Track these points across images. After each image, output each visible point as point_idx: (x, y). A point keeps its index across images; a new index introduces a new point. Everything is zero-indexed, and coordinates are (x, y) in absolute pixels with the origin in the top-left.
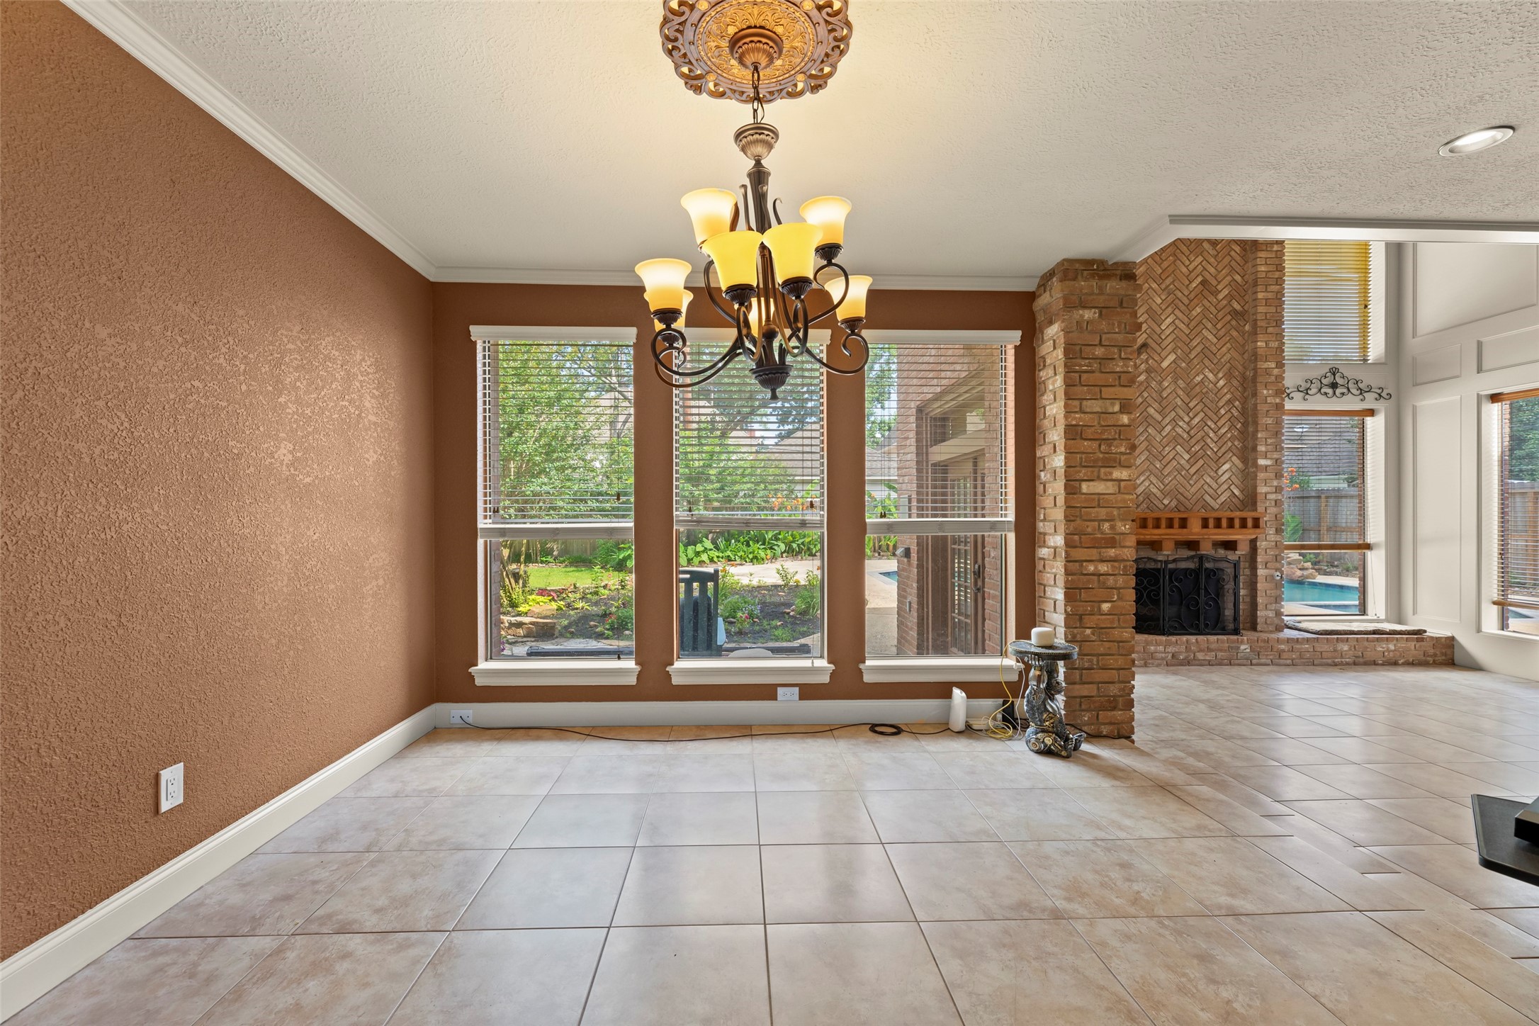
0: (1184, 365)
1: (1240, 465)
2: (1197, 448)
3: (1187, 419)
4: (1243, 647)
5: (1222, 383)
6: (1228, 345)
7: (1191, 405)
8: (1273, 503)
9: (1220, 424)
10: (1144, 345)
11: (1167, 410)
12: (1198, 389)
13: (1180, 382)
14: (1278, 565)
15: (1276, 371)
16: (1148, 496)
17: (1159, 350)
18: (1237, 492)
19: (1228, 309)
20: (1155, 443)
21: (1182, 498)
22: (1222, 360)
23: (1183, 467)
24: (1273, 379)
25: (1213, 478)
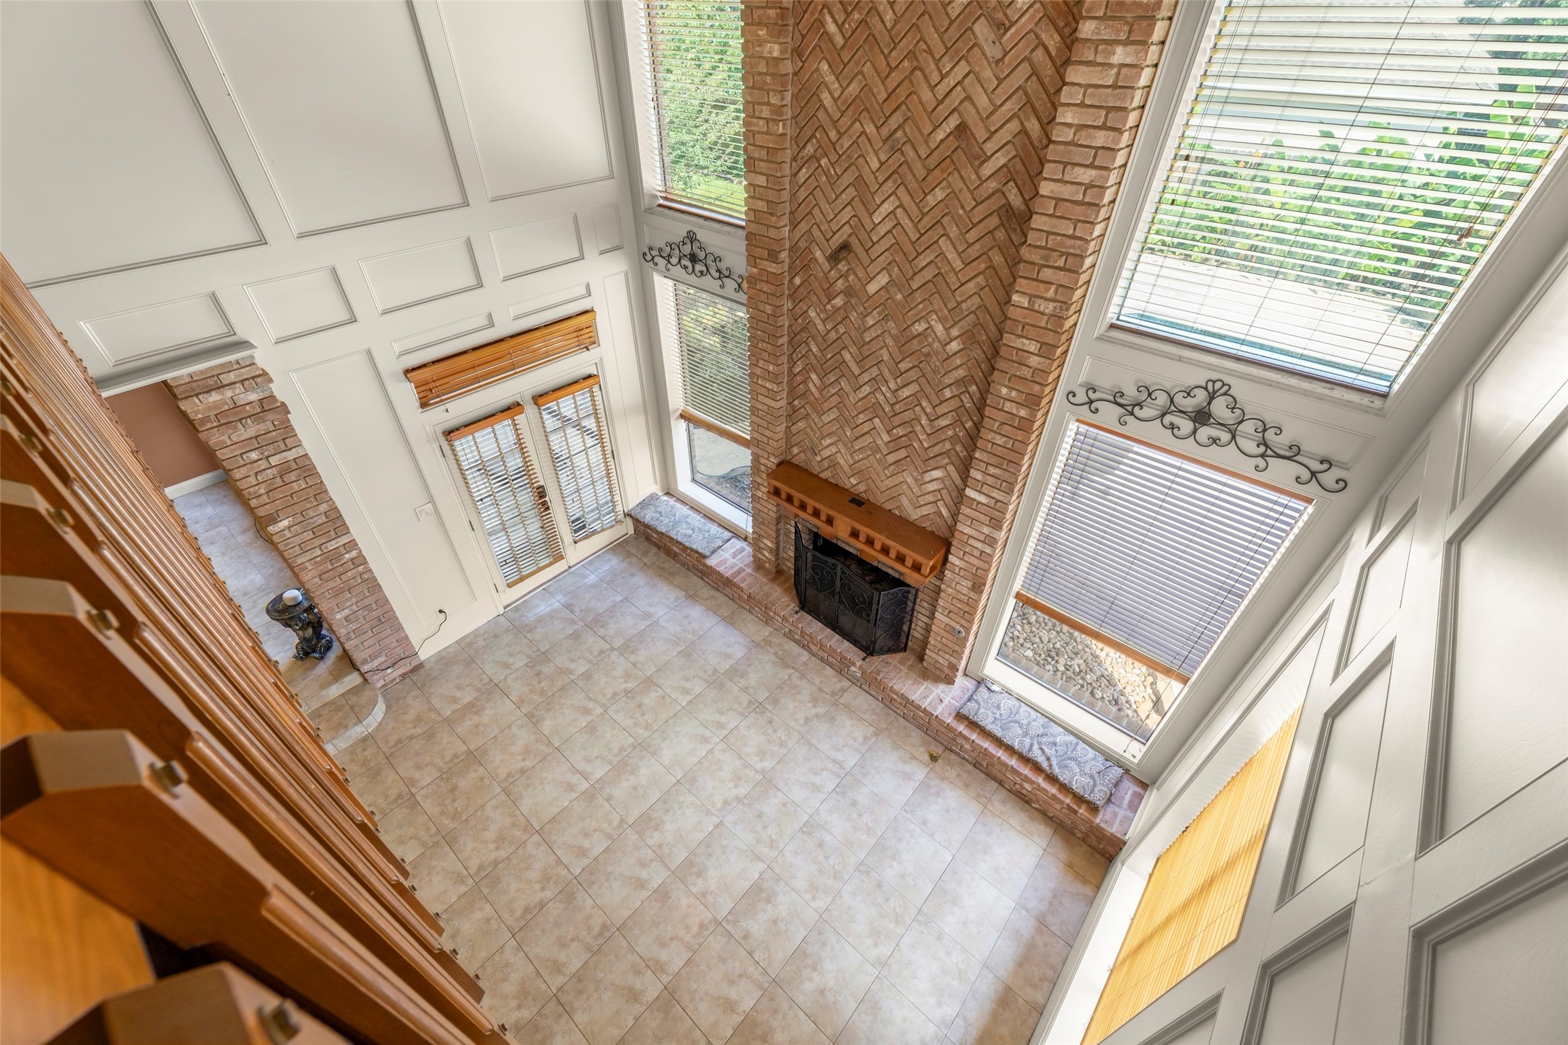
0: (899, 297)
1: (953, 484)
2: (901, 431)
3: (892, 385)
5: (954, 346)
6: (981, 279)
7: (903, 366)
9: (940, 410)
10: (845, 247)
11: (868, 363)
12: (915, 345)
13: (891, 324)
14: (964, 623)
16: (834, 463)
17: (867, 261)
18: (945, 512)
20: (847, 401)
22: (964, 306)
23: (879, 450)
24: (1026, 373)
25: (916, 480)
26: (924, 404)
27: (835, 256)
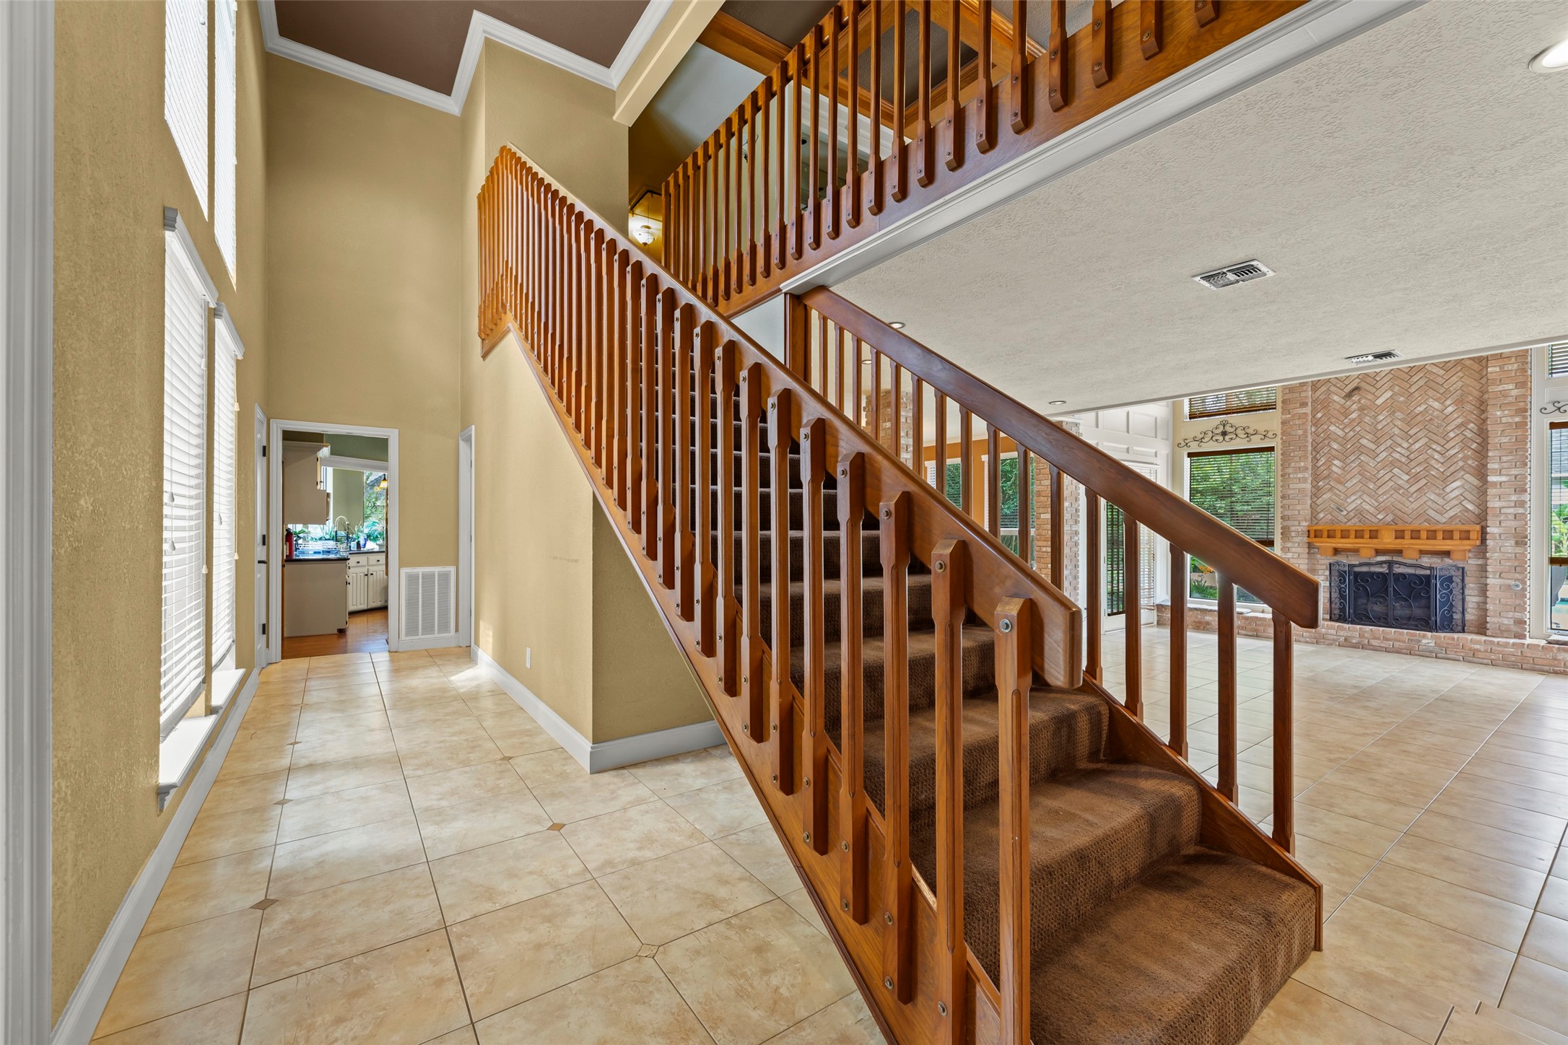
0: (1402, 399)
1: (1476, 482)
2: (1418, 469)
3: (1406, 445)
5: (1450, 409)
7: (1411, 433)
8: (1511, 517)
9: (1448, 446)
10: (1357, 389)
11: (1382, 440)
12: (1419, 418)
13: (1399, 415)
14: (1518, 576)
15: (1516, 392)
16: (1360, 511)
17: (1373, 390)
18: (1470, 507)
20: (1368, 468)
21: (1399, 513)
22: (1451, 389)
23: (1401, 487)
24: (1513, 399)
25: (1439, 495)
26: (1434, 447)
27: (1349, 395)
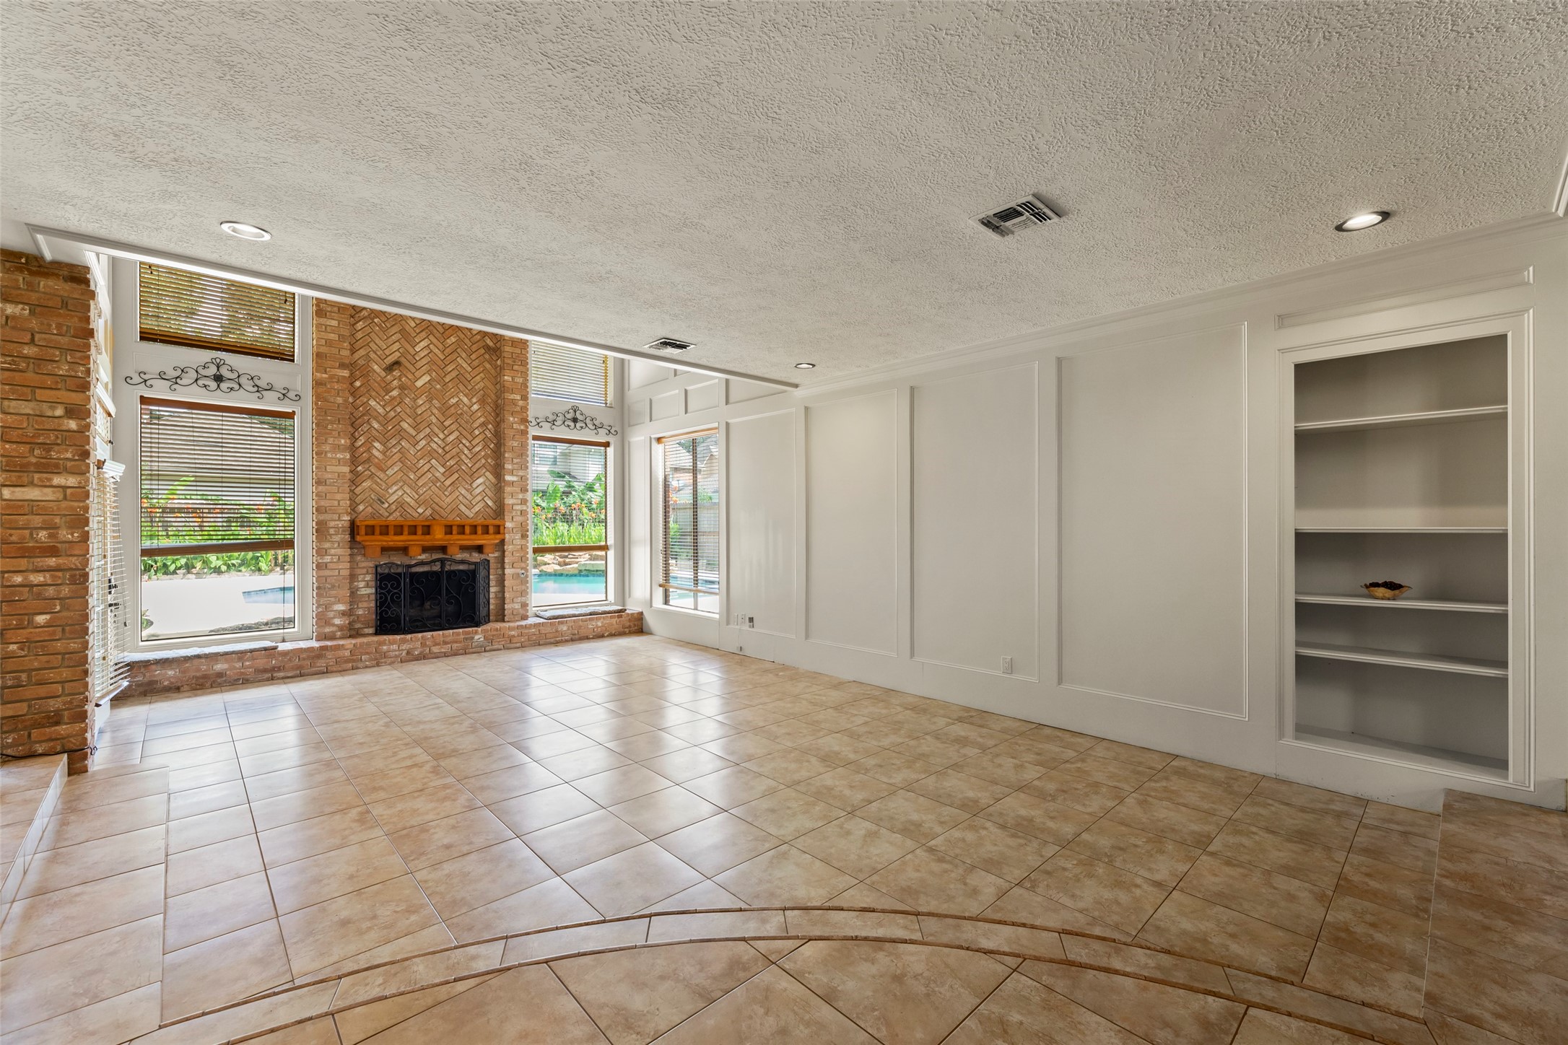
0: (438, 386)
1: (493, 480)
2: (452, 462)
3: (442, 436)
4: (477, 637)
5: (476, 407)
6: (482, 375)
7: (447, 423)
8: (519, 513)
9: (474, 443)
10: (396, 363)
11: (421, 426)
12: (452, 410)
13: (435, 402)
14: (523, 565)
15: (521, 403)
16: (401, 504)
17: (413, 370)
18: (490, 503)
19: (481, 344)
20: (408, 455)
22: (476, 387)
23: (438, 480)
24: (518, 409)
25: (467, 490)
26: (464, 441)
27: (390, 368)
